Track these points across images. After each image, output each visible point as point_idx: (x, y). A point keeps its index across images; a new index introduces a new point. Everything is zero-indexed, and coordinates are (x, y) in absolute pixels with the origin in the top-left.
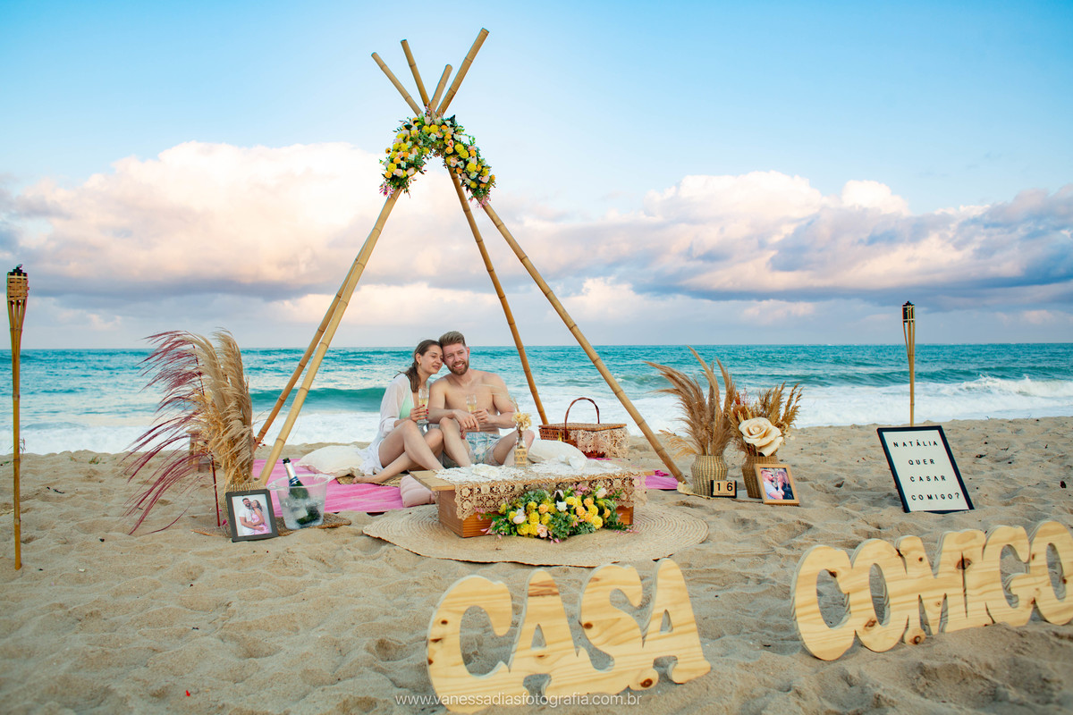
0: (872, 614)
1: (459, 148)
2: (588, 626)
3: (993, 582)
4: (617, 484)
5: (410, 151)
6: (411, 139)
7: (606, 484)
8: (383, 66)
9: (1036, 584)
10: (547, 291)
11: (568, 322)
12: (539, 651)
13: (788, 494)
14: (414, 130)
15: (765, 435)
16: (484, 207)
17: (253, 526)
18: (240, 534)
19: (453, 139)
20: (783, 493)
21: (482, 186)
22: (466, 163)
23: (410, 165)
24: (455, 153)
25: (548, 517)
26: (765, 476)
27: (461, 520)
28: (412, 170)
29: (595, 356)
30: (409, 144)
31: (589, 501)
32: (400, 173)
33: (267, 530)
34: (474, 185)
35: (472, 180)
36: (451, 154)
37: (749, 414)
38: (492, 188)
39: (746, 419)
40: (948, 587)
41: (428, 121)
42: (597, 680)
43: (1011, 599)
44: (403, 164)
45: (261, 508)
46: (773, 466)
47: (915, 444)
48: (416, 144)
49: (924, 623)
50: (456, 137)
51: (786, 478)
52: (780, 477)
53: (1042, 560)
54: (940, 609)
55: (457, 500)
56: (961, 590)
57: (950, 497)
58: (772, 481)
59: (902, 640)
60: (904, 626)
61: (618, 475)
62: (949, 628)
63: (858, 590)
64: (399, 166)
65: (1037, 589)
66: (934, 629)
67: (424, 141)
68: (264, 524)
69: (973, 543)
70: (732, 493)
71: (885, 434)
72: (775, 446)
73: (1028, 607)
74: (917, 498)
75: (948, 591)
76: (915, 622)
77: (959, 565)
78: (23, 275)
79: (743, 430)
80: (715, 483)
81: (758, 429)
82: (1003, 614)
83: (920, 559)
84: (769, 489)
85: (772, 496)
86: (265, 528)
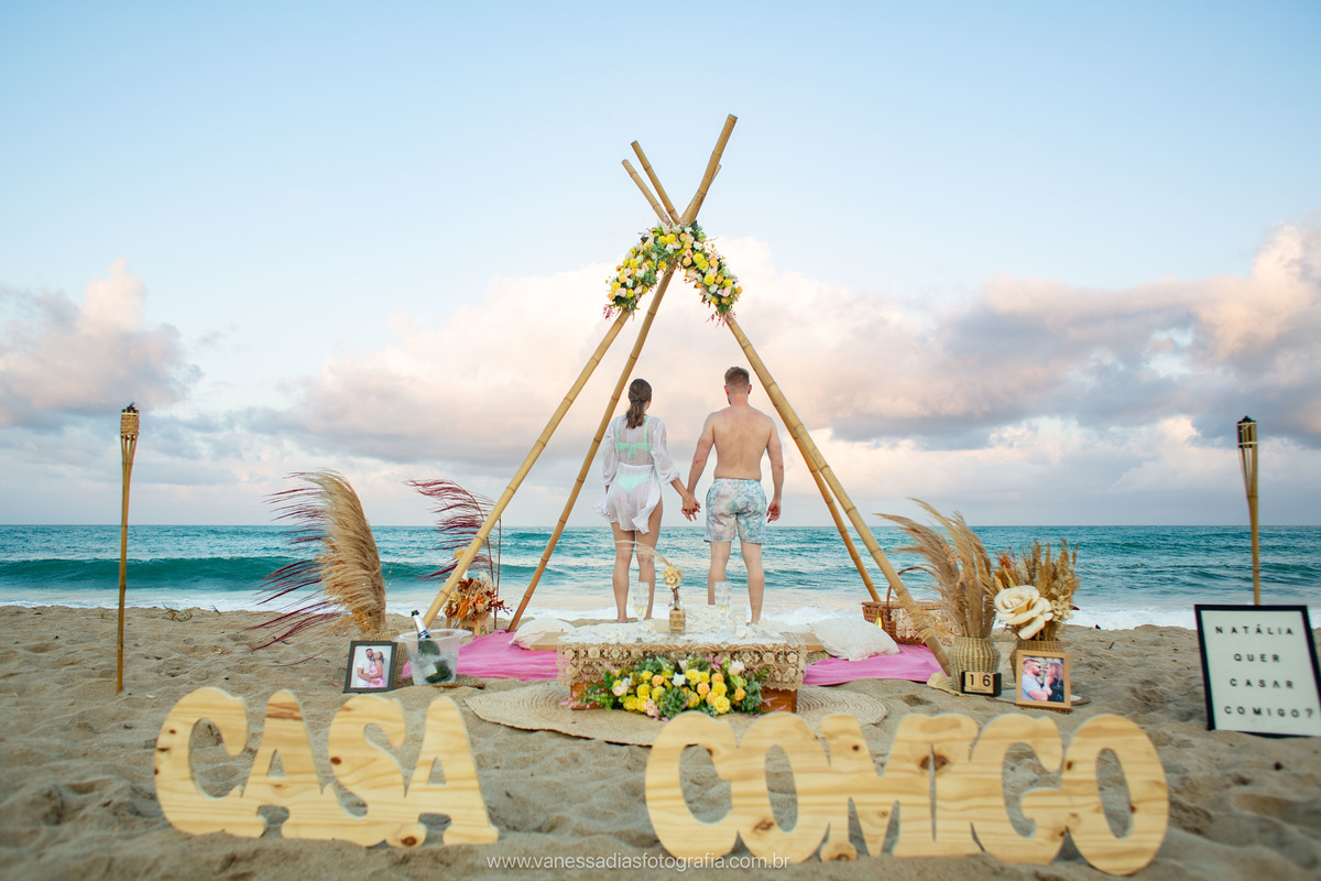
0: (768, 813)
1: (698, 257)
2: (336, 761)
3: (988, 794)
4: (769, 659)
5: (640, 266)
6: (644, 253)
7: (753, 658)
9: (1072, 806)
12: (276, 779)
13: (1057, 694)
14: (650, 242)
15: (1030, 606)
17: (369, 679)
18: (353, 685)
19: (693, 249)
20: (1050, 692)
21: (724, 301)
22: (704, 275)
23: (638, 283)
24: (693, 264)
25: (659, 690)
26: (1029, 667)
28: (640, 290)
30: (640, 258)
31: (718, 676)
32: (623, 292)
33: (383, 684)
34: (715, 300)
35: (712, 294)
36: (690, 266)
37: (1012, 581)
39: (1006, 586)
40: (901, 792)
42: (345, 825)
43: (1025, 828)
44: (630, 283)
45: (383, 660)
46: (1044, 654)
47: (1252, 630)
48: (648, 257)
49: (856, 836)
50: (697, 245)
51: (1060, 671)
52: (1051, 670)
53: (1086, 771)
54: (886, 821)
56: (926, 800)
57: (1295, 712)
58: (1037, 675)
59: (817, 854)
60: (821, 838)
61: (769, 648)
62: (900, 850)
63: (746, 777)
64: (624, 285)
65: (1074, 815)
66: (874, 848)
67: (659, 254)
68: (381, 677)
69: (954, 733)
70: (990, 690)
71: (1205, 614)
72: (1038, 625)
73: (1053, 839)
74: (1234, 711)
75: (903, 799)
76: (841, 833)
77: (924, 764)
78: (135, 411)
79: (998, 601)
80: (968, 675)
81: (1018, 601)
82: (1004, 843)
83: (856, 748)
84: (1031, 683)
85: (1030, 695)
86: (381, 681)
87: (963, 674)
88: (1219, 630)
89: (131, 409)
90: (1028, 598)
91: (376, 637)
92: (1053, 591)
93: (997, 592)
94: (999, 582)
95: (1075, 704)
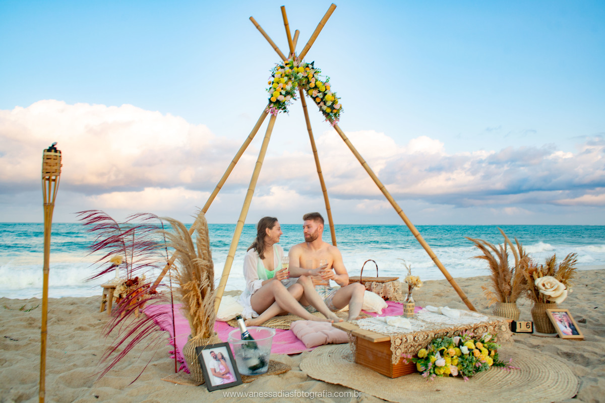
1: (319, 84)
5: (286, 83)
6: (287, 76)
8: (258, 27)
10: (381, 186)
11: (397, 208)
13: (575, 331)
14: (287, 69)
16: (335, 127)
17: (222, 376)
19: (314, 77)
20: (571, 330)
21: (334, 111)
22: (325, 94)
23: (288, 93)
24: (316, 87)
26: (556, 318)
27: (394, 365)
28: (289, 97)
29: (417, 232)
30: (286, 79)
31: (479, 344)
32: (281, 98)
33: (232, 379)
34: (328, 110)
35: (328, 107)
36: (313, 88)
37: (541, 274)
38: (341, 113)
39: (539, 277)
41: (295, 64)
45: (225, 359)
48: (290, 79)
50: (316, 76)
51: (569, 319)
52: (565, 318)
55: (392, 349)
58: (562, 322)
64: (281, 94)
67: (295, 78)
68: (229, 373)
70: (530, 330)
78: (56, 151)
80: (518, 323)
84: (561, 326)
85: (564, 333)
86: (231, 377)
89: (53, 148)
93: (533, 280)
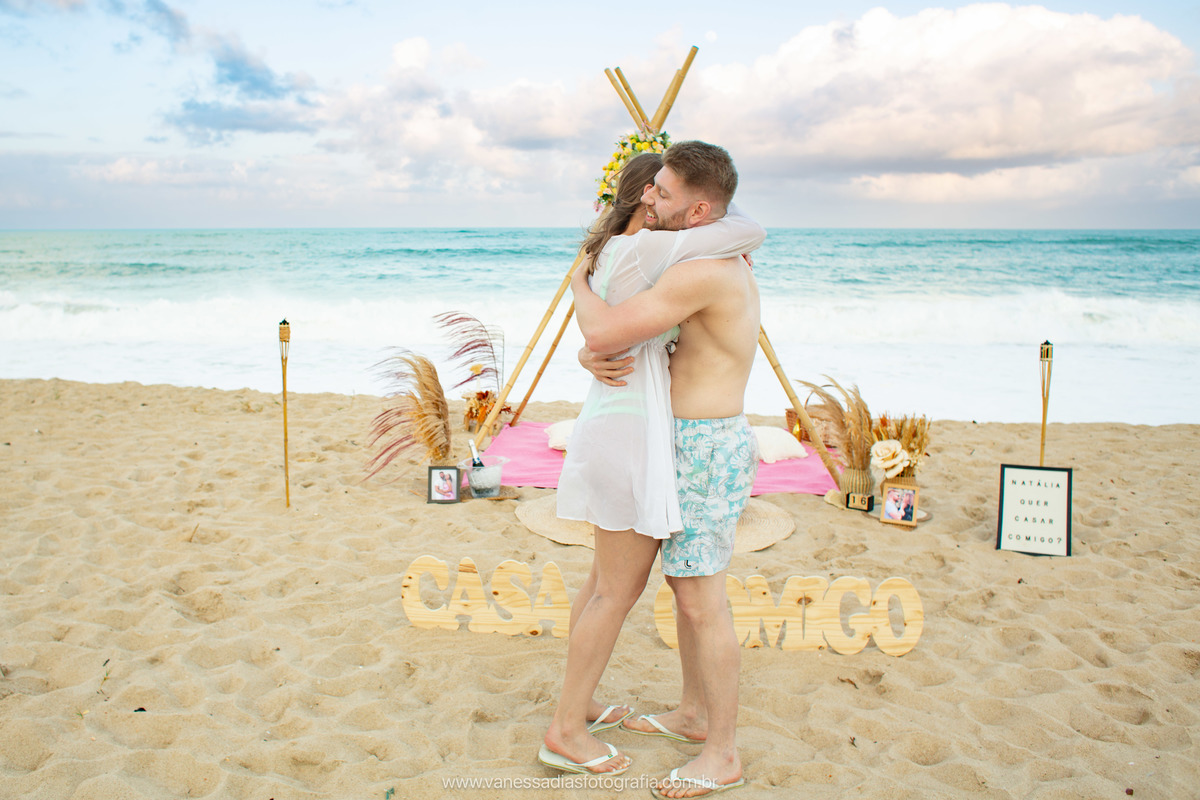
3: (832, 617)
9: (874, 623)
13: (908, 514)
15: (894, 456)
17: (444, 493)
18: (433, 498)
20: (903, 513)
26: (891, 496)
33: (453, 497)
37: (885, 436)
40: (787, 615)
43: (851, 633)
45: (452, 480)
46: (902, 486)
47: (1035, 483)
49: (763, 637)
51: (912, 500)
52: (906, 498)
53: (883, 606)
54: (779, 630)
56: (800, 619)
57: (1051, 540)
58: (896, 501)
60: (746, 636)
62: (786, 645)
65: (875, 628)
66: (773, 642)
68: (451, 492)
69: (816, 586)
70: (865, 507)
71: (1007, 470)
72: (899, 470)
73: (864, 639)
74: (1014, 537)
75: (787, 619)
76: (755, 636)
77: (800, 601)
79: (874, 450)
80: (851, 496)
81: (887, 451)
82: (838, 639)
83: (764, 593)
84: (890, 508)
85: (889, 515)
86: (452, 495)
87: (848, 496)
88: (1014, 482)
90: (893, 451)
91: (447, 463)
92: (912, 445)
93: (873, 443)
94: (875, 436)
95: (919, 521)
